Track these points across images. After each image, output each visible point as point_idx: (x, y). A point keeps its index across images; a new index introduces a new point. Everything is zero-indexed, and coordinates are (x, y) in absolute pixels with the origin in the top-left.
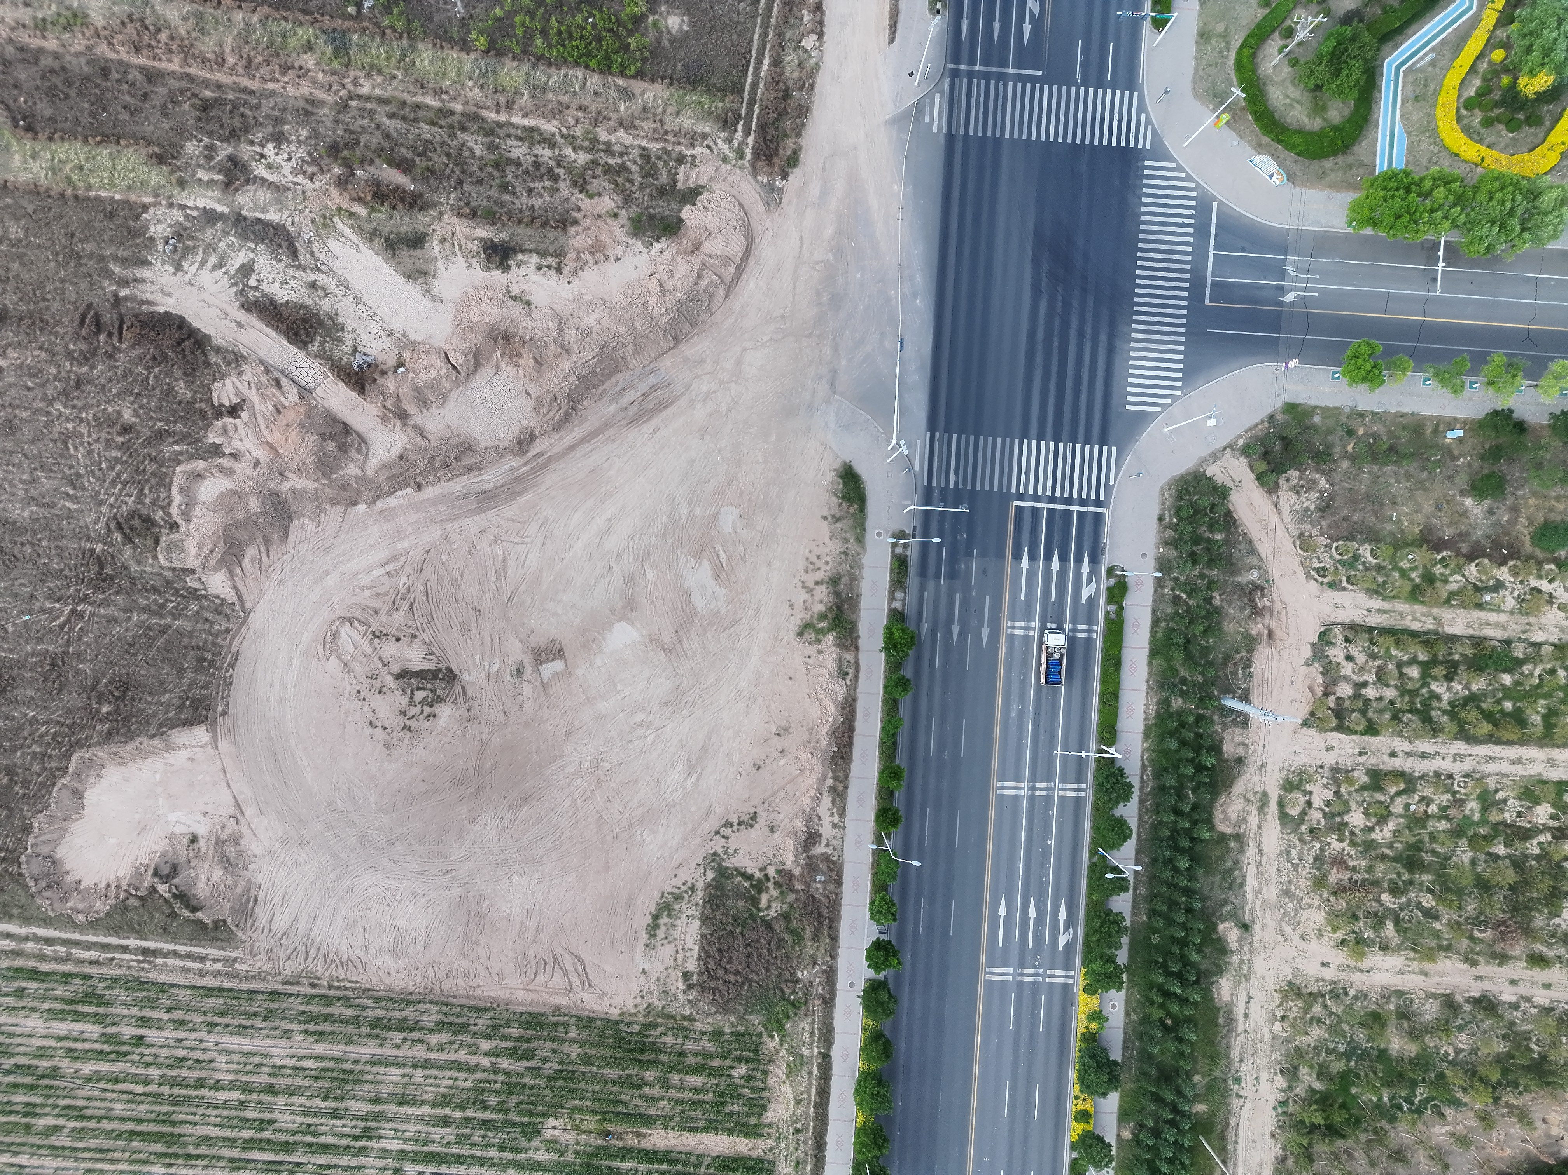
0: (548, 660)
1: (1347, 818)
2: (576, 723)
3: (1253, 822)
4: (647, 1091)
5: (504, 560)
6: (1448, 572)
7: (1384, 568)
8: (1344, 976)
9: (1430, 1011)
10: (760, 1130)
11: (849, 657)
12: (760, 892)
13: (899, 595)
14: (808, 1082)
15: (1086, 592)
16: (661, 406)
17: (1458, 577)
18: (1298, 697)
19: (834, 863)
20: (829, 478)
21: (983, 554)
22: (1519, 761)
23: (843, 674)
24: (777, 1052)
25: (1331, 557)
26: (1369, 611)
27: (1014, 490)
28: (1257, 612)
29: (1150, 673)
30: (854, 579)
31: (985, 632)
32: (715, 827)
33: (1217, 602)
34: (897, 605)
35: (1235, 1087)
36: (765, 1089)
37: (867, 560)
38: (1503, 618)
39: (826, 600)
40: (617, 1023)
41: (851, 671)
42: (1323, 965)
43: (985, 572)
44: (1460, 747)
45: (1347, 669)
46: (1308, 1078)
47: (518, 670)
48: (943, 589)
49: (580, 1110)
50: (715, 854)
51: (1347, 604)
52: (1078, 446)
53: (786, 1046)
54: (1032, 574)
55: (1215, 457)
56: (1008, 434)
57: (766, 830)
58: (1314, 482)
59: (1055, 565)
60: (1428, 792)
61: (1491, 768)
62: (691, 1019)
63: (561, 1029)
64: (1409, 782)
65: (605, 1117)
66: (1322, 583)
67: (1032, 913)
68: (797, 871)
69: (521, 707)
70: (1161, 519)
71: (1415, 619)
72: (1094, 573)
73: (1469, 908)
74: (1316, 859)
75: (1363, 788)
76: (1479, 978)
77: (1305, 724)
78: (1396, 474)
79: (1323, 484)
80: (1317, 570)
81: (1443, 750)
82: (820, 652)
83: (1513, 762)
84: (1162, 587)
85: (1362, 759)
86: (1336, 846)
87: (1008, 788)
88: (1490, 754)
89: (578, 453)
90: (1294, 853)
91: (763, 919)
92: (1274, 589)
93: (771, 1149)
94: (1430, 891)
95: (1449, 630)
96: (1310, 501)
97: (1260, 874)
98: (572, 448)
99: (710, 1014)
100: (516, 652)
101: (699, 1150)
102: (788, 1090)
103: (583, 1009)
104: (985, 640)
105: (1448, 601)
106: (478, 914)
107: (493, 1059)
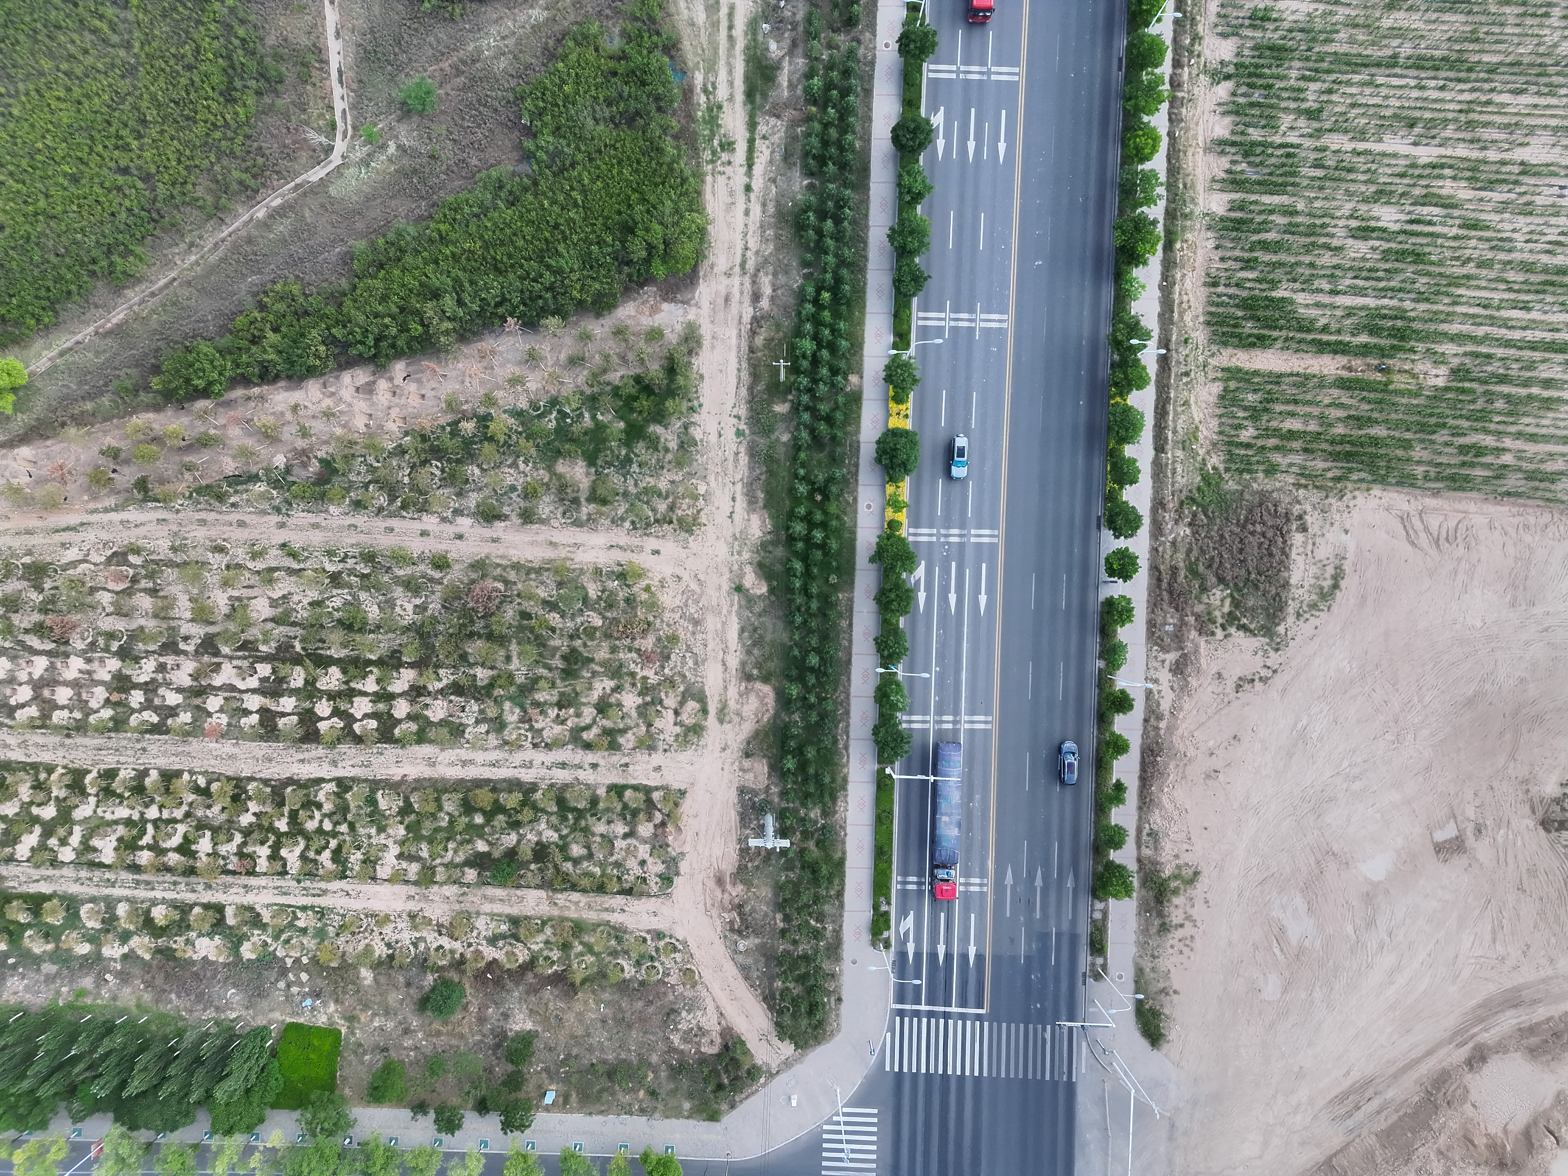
0: (1449, 841)
1: (640, 701)
2: (1421, 779)
3: (732, 693)
4: (1341, 413)
5: (1494, 940)
6: (545, 953)
7: (610, 954)
8: (635, 541)
9: (545, 506)
10: (1226, 375)
11: (1147, 852)
12: (1230, 613)
13: (1098, 915)
14: (1177, 423)
15: (909, 923)
16: (1342, 1098)
17: (535, 947)
18: (691, 821)
19: (1157, 644)
20: (1174, 1032)
21: (1014, 959)
22: (464, 763)
23: (1152, 834)
24: (1208, 452)
25: (662, 964)
26: (623, 910)
27: (986, 1024)
28: (739, 907)
29: (844, 843)
30: (1145, 931)
31: (1009, 880)
32: (1277, 677)
33: (779, 916)
34: (1099, 905)
35: (743, 426)
36: (1220, 416)
37: (1133, 950)
38: (487, 908)
39: (1172, 909)
40: (1374, 481)
41: (1145, 838)
42: (657, 552)
43: (1012, 941)
44: (527, 776)
45: (643, 851)
46: (668, 436)
47: (1480, 831)
48: (1052, 922)
49: (1410, 394)
50: (1277, 650)
51: (645, 916)
52: (923, 1070)
53: (1199, 458)
54: (965, 940)
55: (787, 1064)
56: (994, 1081)
57: (1225, 675)
58: (685, 1040)
59: (941, 949)
60: (558, 729)
61: (494, 756)
62: (1298, 486)
63: (1432, 475)
64: (576, 738)
65: (1384, 387)
66: (671, 937)
67: (953, 598)
68: (1193, 634)
69: (1476, 794)
70: (839, 1000)
71: (577, 903)
72: (903, 942)
73: (510, 613)
74: (668, 658)
75: (623, 731)
76: (494, 541)
77: (683, 793)
78: (602, 1050)
79: (676, 1039)
80: (675, 949)
81: (544, 772)
82: (1177, 856)
83: (471, 762)
84: (834, 931)
85: (626, 760)
86: (650, 673)
87: (981, 722)
88: (495, 770)
89: (1423, 1049)
90: (690, 663)
91: (1227, 586)
92: (719, 929)
93: (1213, 355)
94: (553, 630)
95: (542, 893)
96: (686, 1021)
97: (723, 641)
98: (1429, 1053)
99: (1278, 490)
100: (1482, 850)
101: (1287, 354)
102: (1197, 414)
103: (1408, 494)
104: (1009, 872)
105: (544, 923)
106: (1515, 587)
107: (1498, 444)
